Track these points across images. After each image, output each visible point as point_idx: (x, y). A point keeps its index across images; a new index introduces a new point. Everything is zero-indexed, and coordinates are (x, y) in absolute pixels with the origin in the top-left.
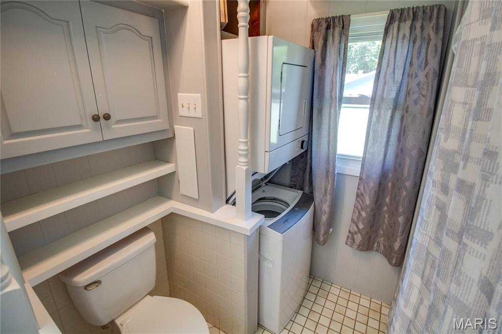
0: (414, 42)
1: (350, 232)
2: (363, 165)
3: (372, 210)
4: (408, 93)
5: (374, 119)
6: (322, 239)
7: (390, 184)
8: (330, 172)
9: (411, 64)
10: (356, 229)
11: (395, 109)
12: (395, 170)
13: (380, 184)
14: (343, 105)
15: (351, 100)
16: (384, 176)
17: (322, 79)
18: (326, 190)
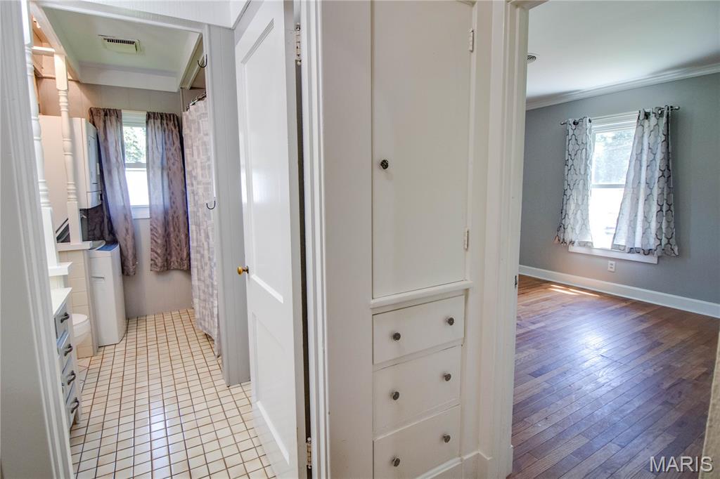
0: (165, 131)
1: (152, 260)
2: (150, 210)
3: (164, 237)
4: (168, 159)
5: (151, 175)
6: (131, 270)
7: (171, 218)
8: (127, 217)
9: (166, 143)
10: (156, 255)
11: (163, 169)
12: (172, 207)
13: (165, 218)
14: (127, 169)
15: (131, 166)
16: (166, 213)
17: (107, 150)
18: (127, 230)
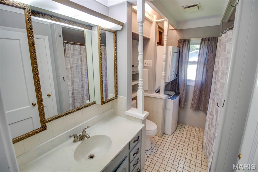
0: (209, 46)
1: (192, 104)
2: (195, 83)
3: (199, 96)
4: (208, 60)
5: (198, 68)
6: (182, 106)
7: (204, 88)
8: (185, 84)
9: (208, 52)
10: (194, 103)
11: (204, 65)
12: (206, 83)
13: (201, 87)
14: (189, 64)
15: (191, 62)
16: (202, 85)
17: (182, 56)
18: (184, 90)
